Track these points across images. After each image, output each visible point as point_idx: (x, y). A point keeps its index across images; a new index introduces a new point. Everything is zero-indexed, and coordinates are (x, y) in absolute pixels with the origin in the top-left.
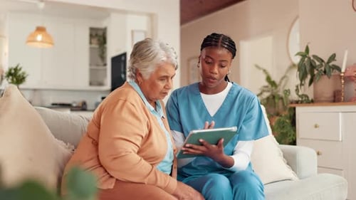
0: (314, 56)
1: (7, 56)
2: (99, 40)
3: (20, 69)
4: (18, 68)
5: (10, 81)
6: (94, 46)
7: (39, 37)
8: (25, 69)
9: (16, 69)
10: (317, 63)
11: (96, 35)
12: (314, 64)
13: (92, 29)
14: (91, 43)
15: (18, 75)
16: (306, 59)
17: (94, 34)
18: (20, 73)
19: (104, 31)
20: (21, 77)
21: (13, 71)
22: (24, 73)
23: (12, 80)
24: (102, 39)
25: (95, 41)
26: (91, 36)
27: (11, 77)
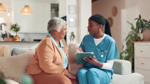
0: (143, 20)
1: (13, 18)
2: (55, 9)
3: (17, 25)
4: (17, 24)
5: (13, 30)
6: (53, 12)
7: (26, 10)
8: (20, 25)
9: (15, 25)
10: (144, 23)
11: (54, 7)
12: (142, 23)
13: (52, 4)
14: (51, 11)
15: (16, 27)
16: (140, 21)
17: (53, 7)
18: (17, 26)
19: (58, 5)
20: (18, 29)
21: (14, 26)
22: (19, 27)
23: (14, 30)
24: (57, 9)
25: (53, 10)
26: (52, 8)
27: (13, 29)
